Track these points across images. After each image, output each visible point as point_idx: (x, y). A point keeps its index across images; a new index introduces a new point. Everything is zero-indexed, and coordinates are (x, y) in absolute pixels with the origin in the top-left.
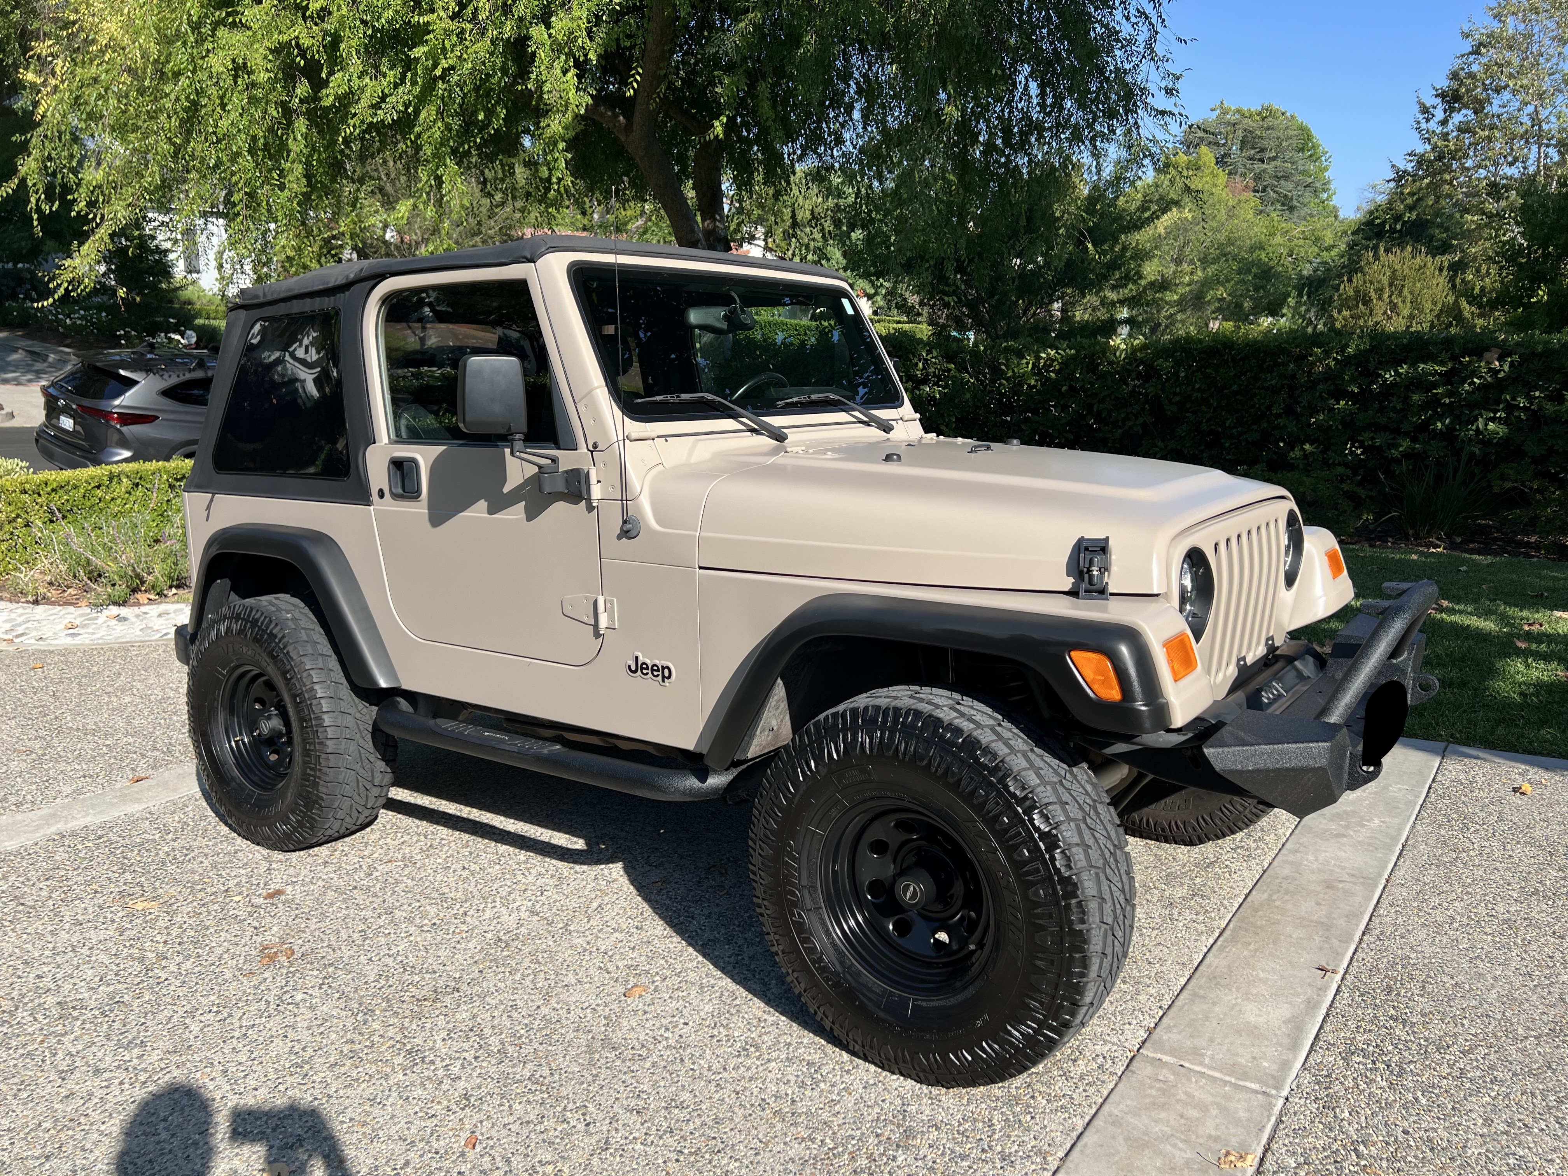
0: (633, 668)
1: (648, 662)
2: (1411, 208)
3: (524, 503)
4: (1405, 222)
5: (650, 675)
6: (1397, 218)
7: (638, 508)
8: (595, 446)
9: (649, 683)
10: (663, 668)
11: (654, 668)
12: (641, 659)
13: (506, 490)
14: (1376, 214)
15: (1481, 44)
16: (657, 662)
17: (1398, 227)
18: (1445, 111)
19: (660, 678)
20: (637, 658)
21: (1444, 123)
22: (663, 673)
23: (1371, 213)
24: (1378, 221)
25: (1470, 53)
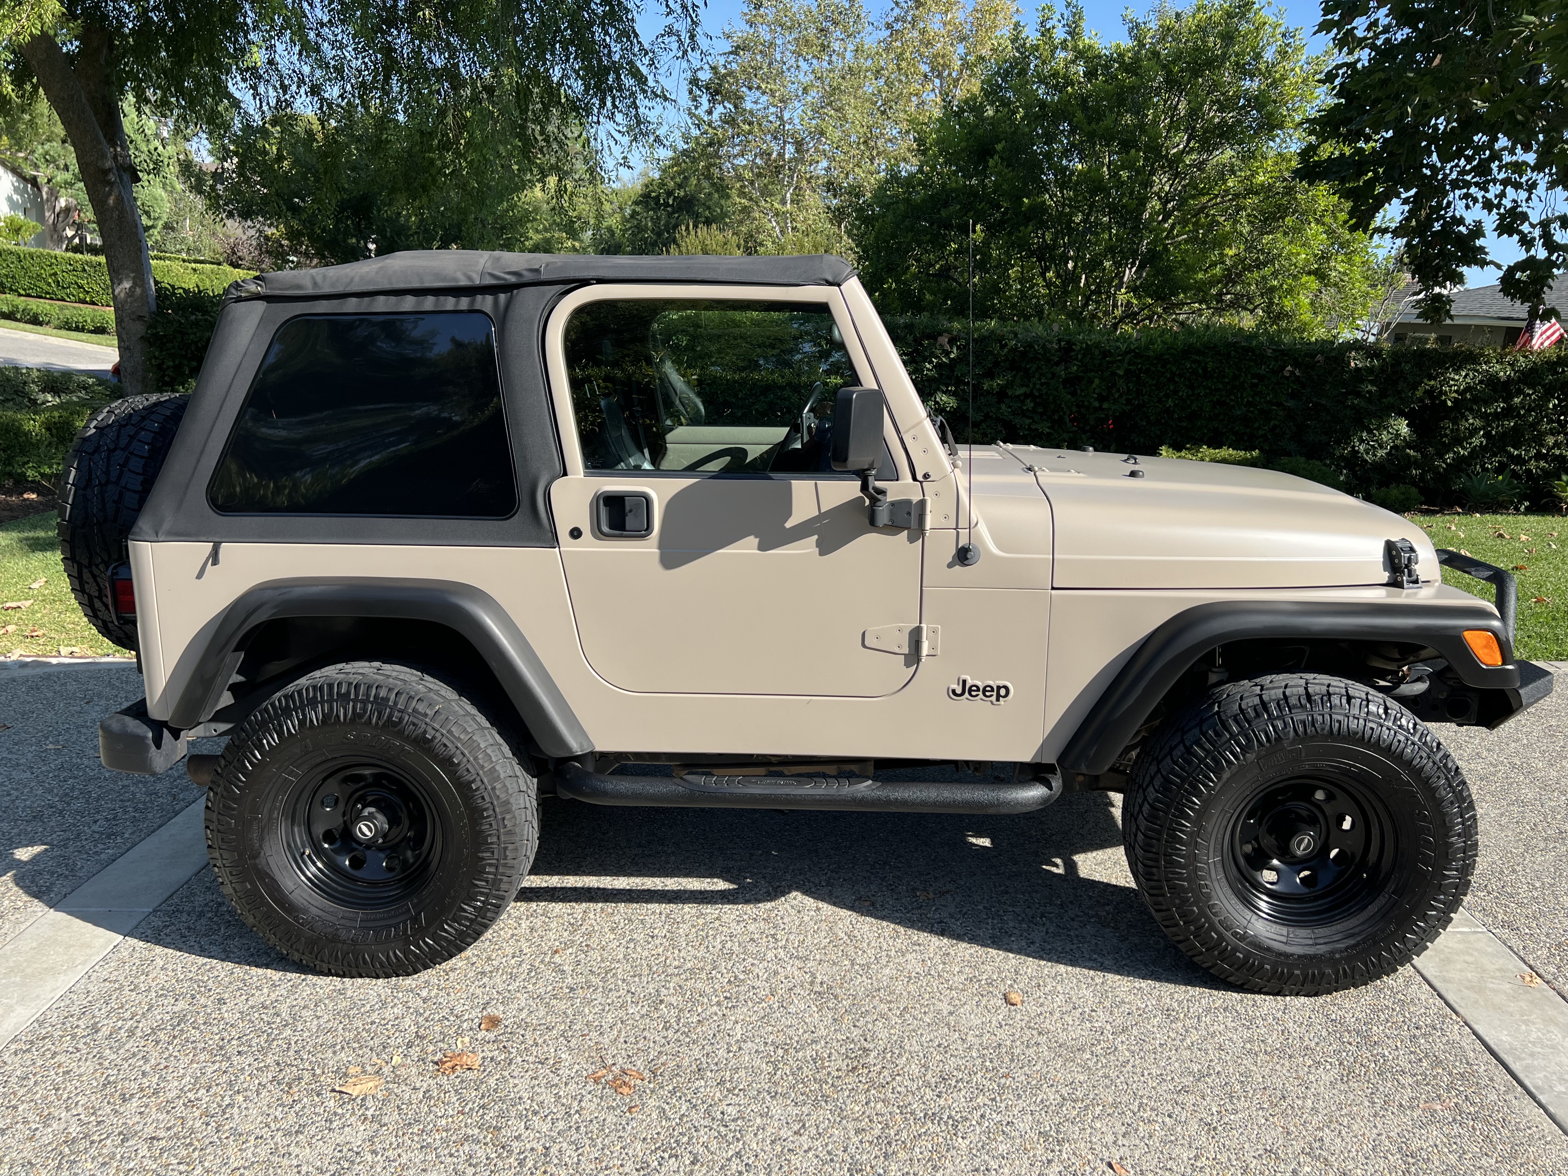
0: (959, 691)
1: (979, 683)
2: (680, 186)
3: (816, 537)
4: (675, 198)
5: (981, 696)
6: (669, 193)
7: (979, 537)
8: (926, 476)
9: (980, 704)
10: (999, 688)
11: (986, 690)
12: (970, 682)
13: (788, 525)
14: (651, 188)
15: (738, 47)
16: (991, 683)
17: (671, 202)
18: (709, 101)
19: (994, 698)
20: (964, 682)
21: (710, 112)
22: (1000, 693)
23: (647, 186)
24: (653, 194)
25: (731, 53)
